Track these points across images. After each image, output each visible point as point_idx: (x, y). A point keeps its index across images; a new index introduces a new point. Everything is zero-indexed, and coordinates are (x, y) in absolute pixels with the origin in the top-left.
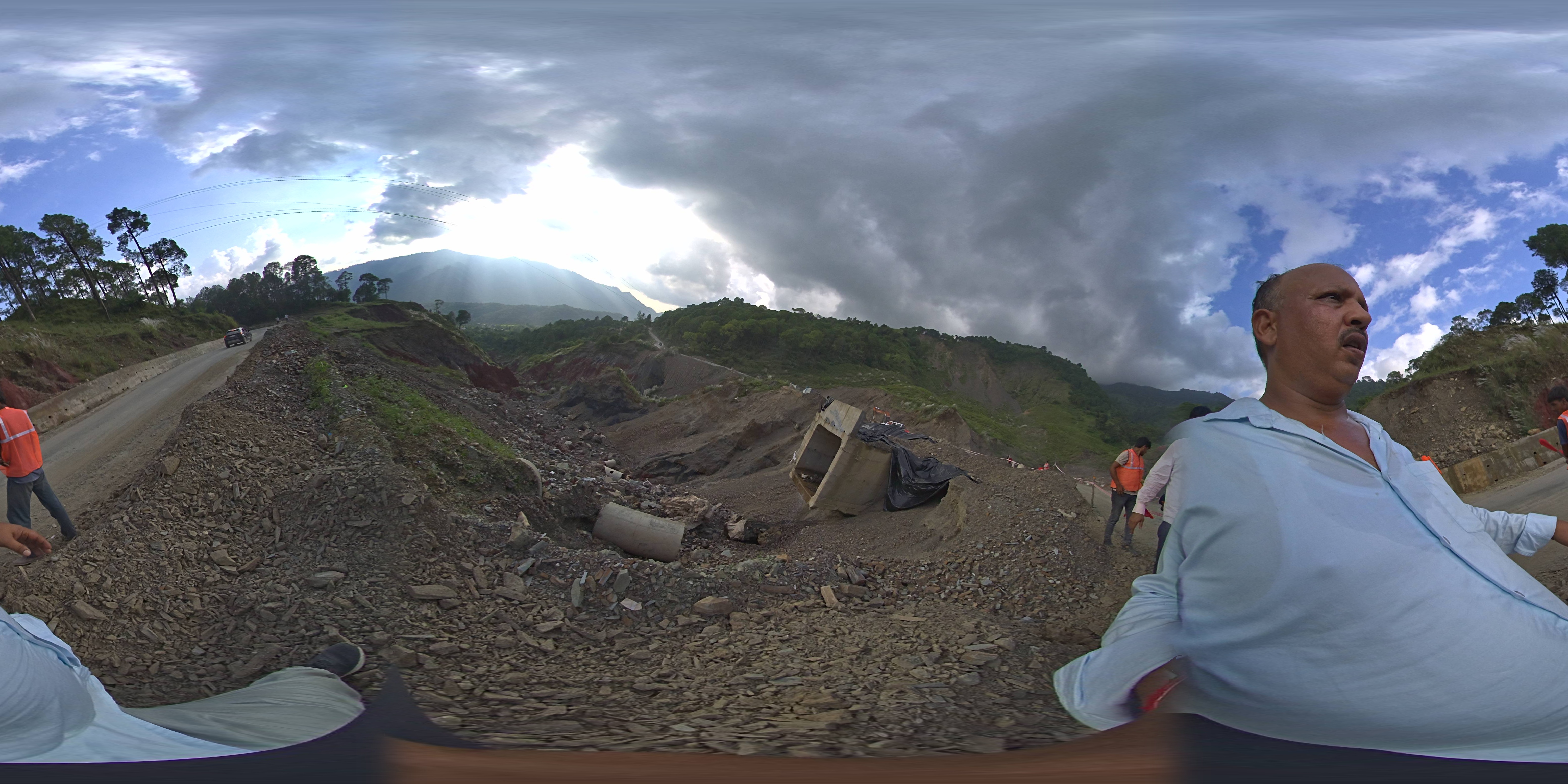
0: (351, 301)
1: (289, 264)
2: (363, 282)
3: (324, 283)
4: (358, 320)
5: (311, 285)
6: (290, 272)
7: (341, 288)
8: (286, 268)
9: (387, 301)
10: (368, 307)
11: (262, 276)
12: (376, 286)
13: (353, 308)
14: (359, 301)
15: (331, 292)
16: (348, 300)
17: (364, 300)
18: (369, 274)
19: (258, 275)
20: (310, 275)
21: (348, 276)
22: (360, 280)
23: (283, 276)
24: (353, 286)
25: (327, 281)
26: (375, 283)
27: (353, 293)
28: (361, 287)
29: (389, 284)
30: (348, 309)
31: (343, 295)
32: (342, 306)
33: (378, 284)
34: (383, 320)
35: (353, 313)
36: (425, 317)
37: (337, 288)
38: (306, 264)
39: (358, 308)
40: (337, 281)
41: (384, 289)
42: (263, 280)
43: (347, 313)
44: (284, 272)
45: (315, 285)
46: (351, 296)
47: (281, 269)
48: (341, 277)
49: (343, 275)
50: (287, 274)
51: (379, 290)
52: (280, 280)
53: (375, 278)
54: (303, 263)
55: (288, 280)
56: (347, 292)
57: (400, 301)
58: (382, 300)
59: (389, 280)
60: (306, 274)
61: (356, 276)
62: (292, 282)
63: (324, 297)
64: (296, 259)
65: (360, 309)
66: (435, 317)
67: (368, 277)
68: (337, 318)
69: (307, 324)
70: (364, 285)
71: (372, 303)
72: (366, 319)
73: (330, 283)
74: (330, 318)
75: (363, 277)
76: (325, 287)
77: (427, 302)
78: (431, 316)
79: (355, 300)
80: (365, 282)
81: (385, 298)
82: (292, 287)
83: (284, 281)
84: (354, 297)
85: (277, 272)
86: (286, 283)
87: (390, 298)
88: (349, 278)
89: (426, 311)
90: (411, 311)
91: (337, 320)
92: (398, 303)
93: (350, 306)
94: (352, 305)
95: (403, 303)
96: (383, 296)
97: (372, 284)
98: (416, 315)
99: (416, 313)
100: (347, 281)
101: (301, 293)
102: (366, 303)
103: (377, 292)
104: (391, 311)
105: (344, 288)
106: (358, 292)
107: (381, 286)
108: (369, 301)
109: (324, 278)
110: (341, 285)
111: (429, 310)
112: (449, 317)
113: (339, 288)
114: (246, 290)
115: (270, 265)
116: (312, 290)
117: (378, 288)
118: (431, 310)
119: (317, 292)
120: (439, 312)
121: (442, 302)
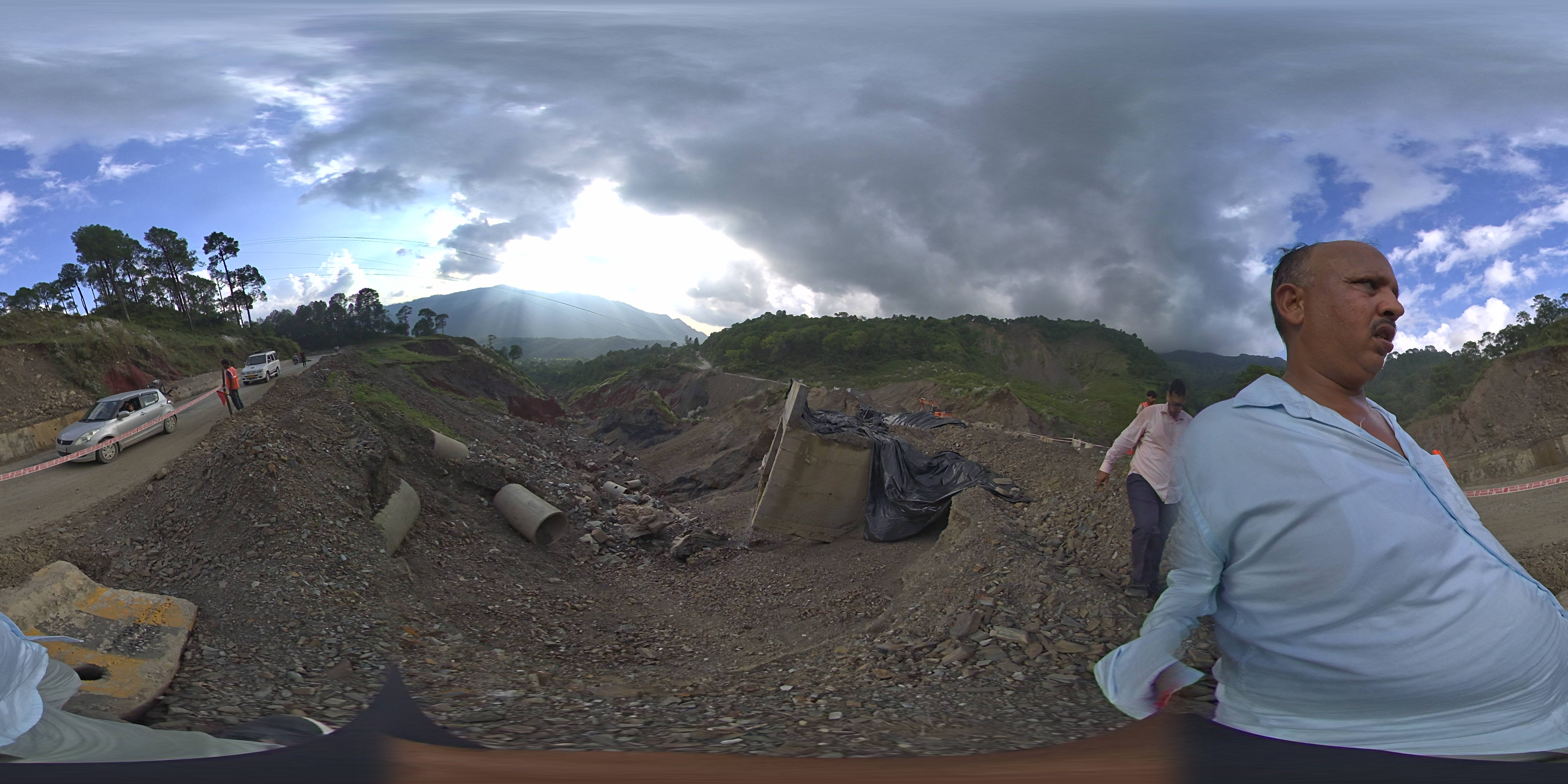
0: (410, 335)
1: (353, 296)
2: (422, 317)
3: (384, 316)
4: (412, 353)
5: (372, 317)
6: (354, 304)
7: (401, 321)
8: (350, 299)
9: (443, 336)
10: (425, 341)
11: (328, 305)
12: (434, 321)
13: (410, 342)
14: (417, 335)
15: (390, 325)
16: (407, 334)
17: (422, 334)
18: (428, 309)
19: (324, 304)
20: (372, 308)
21: (408, 310)
22: (419, 315)
23: (347, 307)
24: (413, 320)
25: (386, 315)
26: (433, 318)
27: (412, 327)
28: (420, 322)
29: (446, 320)
30: (405, 343)
31: (402, 328)
32: (399, 339)
33: (436, 319)
34: (436, 354)
35: (410, 346)
36: (477, 352)
37: (396, 321)
38: (369, 297)
39: (414, 341)
40: (397, 315)
41: (441, 325)
42: (329, 308)
43: (403, 346)
44: (349, 303)
45: (375, 317)
46: (410, 330)
47: (346, 300)
48: (401, 311)
49: (404, 309)
50: (351, 304)
51: (436, 325)
52: (344, 310)
53: (433, 314)
54: (367, 295)
55: (351, 312)
56: (406, 326)
57: (454, 336)
58: (438, 335)
59: (446, 316)
61: (416, 311)
62: (355, 313)
63: (383, 330)
64: (361, 292)
65: (417, 343)
66: (487, 352)
67: (426, 312)
68: (392, 351)
69: (360, 354)
70: (423, 320)
71: (428, 338)
72: (419, 352)
73: (390, 317)
74: (384, 350)
75: (422, 312)
76: (385, 320)
77: (481, 337)
78: (483, 351)
79: (413, 334)
80: (424, 317)
81: (441, 333)
82: (354, 317)
83: (348, 312)
84: (412, 331)
85: (342, 303)
86: (350, 314)
87: (445, 333)
88: (409, 313)
89: (478, 346)
90: (463, 346)
91: (391, 352)
92: (452, 337)
93: (407, 340)
94: (410, 339)
95: (457, 338)
96: (439, 331)
97: (430, 319)
98: (468, 350)
99: (469, 348)
100: (407, 315)
101: (363, 324)
102: (424, 338)
103: (434, 327)
104: (445, 345)
105: (404, 322)
106: (416, 326)
107: (438, 321)
108: (425, 336)
109: (384, 311)
110: (401, 319)
111: (482, 345)
112: (502, 352)
113: (398, 322)
114: (312, 318)
115: (336, 295)
116: (372, 323)
117: (435, 323)
118: (484, 346)
119: (377, 325)
120: (492, 347)
121: (496, 338)
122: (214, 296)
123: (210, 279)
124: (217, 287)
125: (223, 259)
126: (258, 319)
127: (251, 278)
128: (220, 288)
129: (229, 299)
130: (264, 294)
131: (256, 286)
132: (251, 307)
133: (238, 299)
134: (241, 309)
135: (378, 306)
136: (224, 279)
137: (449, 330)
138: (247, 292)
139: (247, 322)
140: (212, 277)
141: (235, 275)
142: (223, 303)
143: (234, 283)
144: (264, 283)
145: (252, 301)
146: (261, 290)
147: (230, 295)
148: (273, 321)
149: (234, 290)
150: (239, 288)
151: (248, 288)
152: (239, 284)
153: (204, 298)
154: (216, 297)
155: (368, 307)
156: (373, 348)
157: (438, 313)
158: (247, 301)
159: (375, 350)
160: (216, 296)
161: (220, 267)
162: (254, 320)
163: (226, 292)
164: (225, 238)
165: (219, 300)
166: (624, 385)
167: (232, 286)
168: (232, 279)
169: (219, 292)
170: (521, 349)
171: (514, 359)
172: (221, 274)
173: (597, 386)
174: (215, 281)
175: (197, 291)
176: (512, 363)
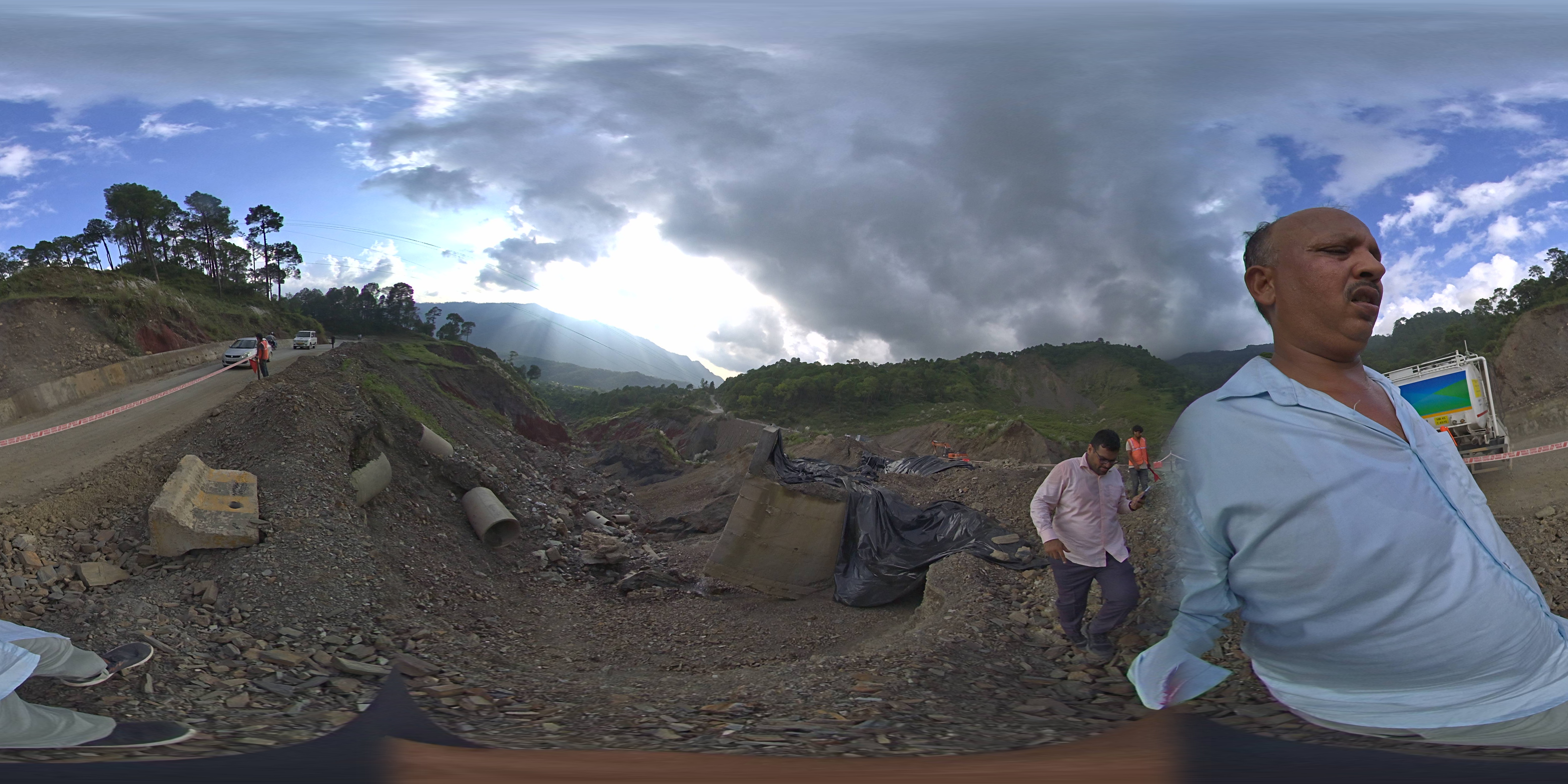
0: (435, 336)
1: (387, 288)
2: (449, 321)
3: (414, 313)
4: (431, 356)
5: (402, 312)
6: (386, 296)
7: (428, 321)
9: (466, 343)
10: (447, 345)
11: (360, 292)
12: (460, 327)
13: (432, 343)
14: (441, 337)
15: (418, 323)
16: (432, 334)
17: (446, 338)
18: (457, 314)
19: (357, 290)
20: (404, 304)
21: (438, 312)
22: (447, 318)
23: (378, 298)
24: (440, 322)
25: (417, 312)
26: (460, 324)
27: (438, 328)
28: (447, 325)
29: (472, 328)
30: (428, 343)
31: (428, 328)
32: (423, 338)
34: (456, 360)
35: (431, 348)
36: (496, 365)
37: (424, 320)
38: (403, 292)
39: (437, 344)
40: (427, 314)
41: (467, 332)
42: (360, 296)
43: (425, 346)
44: (381, 294)
45: (406, 313)
46: (435, 332)
47: (379, 291)
48: (431, 312)
49: (434, 310)
50: (383, 297)
51: (462, 331)
53: (461, 320)
54: (402, 289)
55: (382, 303)
56: (432, 327)
57: (477, 346)
58: (462, 342)
59: (473, 324)
60: (400, 302)
61: (445, 313)
62: (385, 305)
63: (410, 326)
64: (396, 285)
65: (439, 346)
66: (506, 367)
67: (455, 317)
68: (415, 348)
69: (381, 346)
70: (450, 324)
71: (451, 342)
72: (439, 355)
73: (420, 314)
74: (407, 347)
75: (450, 316)
76: (415, 318)
77: (502, 351)
78: (502, 366)
79: (437, 336)
80: (452, 321)
81: (465, 340)
82: (384, 309)
83: (378, 303)
84: (438, 333)
85: (375, 293)
86: (379, 305)
87: (470, 341)
88: (438, 315)
89: (499, 360)
90: (483, 357)
91: (414, 350)
92: (475, 347)
93: (430, 340)
94: (434, 340)
95: (480, 348)
96: (464, 338)
97: (457, 325)
98: (488, 362)
99: (489, 360)
100: (436, 317)
101: (391, 317)
102: (446, 341)
103: (460, 333)
104: (466, 353)
105: (431, 322)
106: (441, 329)
107: (465, 328)
108: (450, 340)
109: (414, 309)
110: (430, 319)
111: (502, 360)
112: (520, 370)
113: (426, 321)
114: (341, 302)
115: (370, 284)
116: (401, 318)
117: (461, 329)
118: (504, 361)
119: (406, 320)
120: (512, 364)
121: (517, 355)
122: (247, 265)
123: (246, 249)
124: (252, 258)
125: (264, 232)
126: (287, 294)
127: (288, 254)
128: (255, 259)
129: (262, 270)
130: (298, 272)
131: (292, 263)
132: (283, 282)
133: (271, 272)
134: (272, 282)
135: (411, 302)
136: (260, 251)
137: (473, 339)
138: (282, 267)
139: (275, 295)
140: (249, 247)
141: (273, 249)
142: (255, 273)
143: (270, 256)
144: (300, 261)
145: (285, 276)
146: (297, 268)
147: (263, 265)
148: (301, 298)
149: (269, 263)
150: (275, 261)
151: (283, 263)
152: (275, 258)
153: (237, 266)
154: (249, 267)
156: (395, 342)
157: (465, 321)
158: (281, 276)
159: (398, 345)
160: (249, 265)
161: (259, 239)
162: (283, 295)
163: (260, 263)
164: (270, 212)
165: (251, 270)
166: (633, 421)
167: (267, 258)
168: (269, 253)
169: (252, 262)
170: (540, 370)
171: (531, 379)
172: (259, 246)
173: (606, 419)
174: (251, 251)
175: (230, 259)
176: (529, 382)
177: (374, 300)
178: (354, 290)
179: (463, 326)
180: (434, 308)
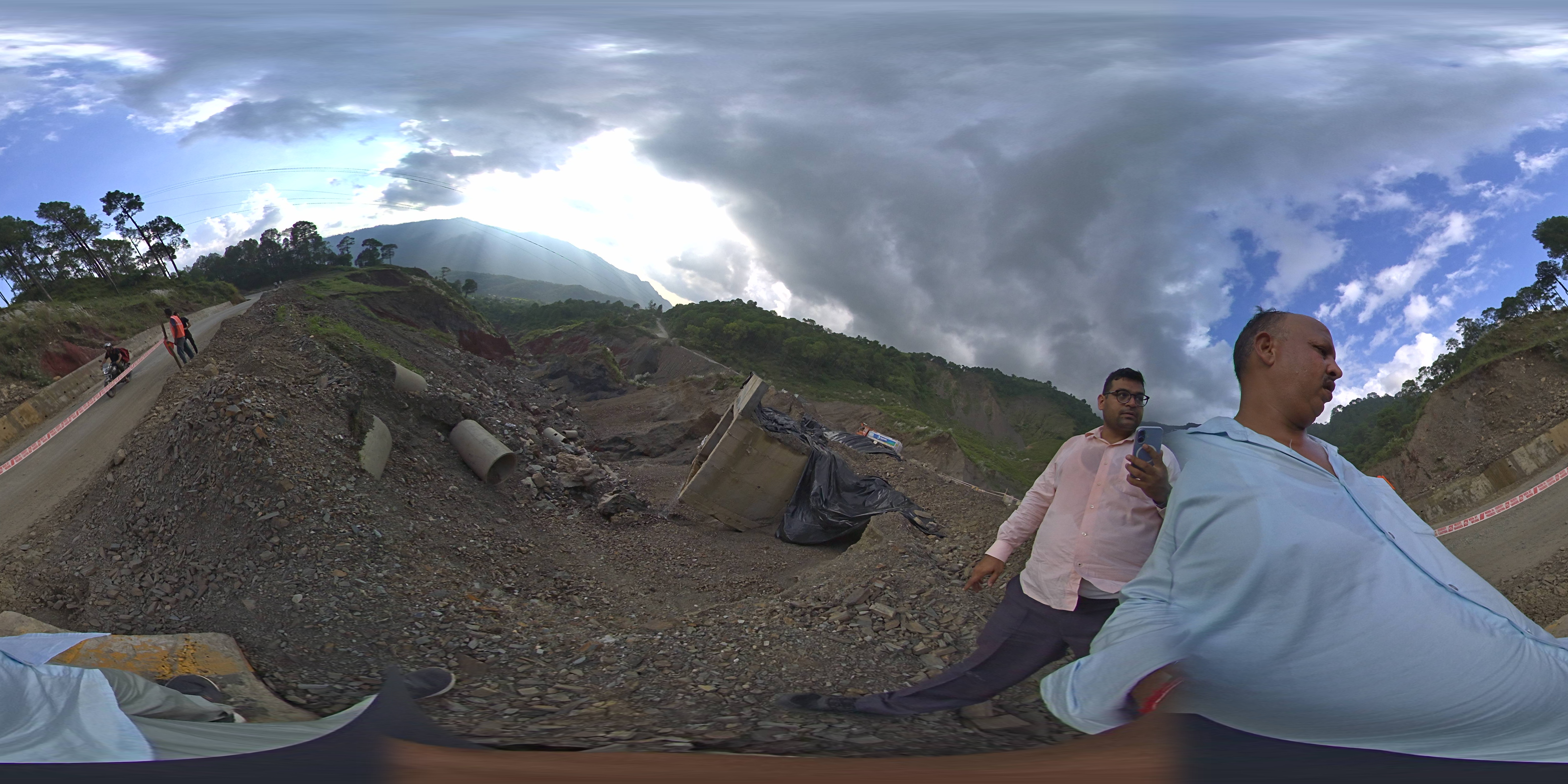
0: (353, 266)
1: (287, 230)
2: (365, 247)
3: (325, 248)
4: (356, 283)
5: (311, 250)
6: (289, 238)
7: (343, 253)
8: (284, 233)
9: (390, 266)
10: (369, 271)
11: (259, 243)
12: (379, 251)
13: (353, 272)
14: (361, 265)
15: (332, 256)
16: (350, 264)
17: (367, 265)
18: (374, 239)
19: (255, 242)
20: (310, 241)
21: (350, 241)
22: (363, 245)
23: (281, 243)
24: (355, 251)
25: (327, 246)
26: (379, 248)
27: (355, 256)
28: (363, 252)
29: (394, 250)
30: (348, 273)
31: (345, 259)
32: (342, 270)
34: (383, 284)
35: (353, 277)
36: (428, 282)
37: (337, 252)
38: (305, 230)
39: (359, 272)
40: (338, 246)
41: (388, 255)
42: (260, 247)
43: (346, 276)
44: (283, 238)
45: (315, 249)
46: (353, 261)
47: (280, 235)
48: (342, 242)
49: (345, 240)
50: (286, 240)
51: (383, 255)
52: (278, 248)
53: (379, 244)
54: (303, 227)
55: (287, 246)
56: (349, 257)
57: (403, 266)
58: (385, 265)
59: (393, 246)
61: (359, 241)
62: (291, 247)
63: (324, 261)
64: (296, 225)
65: (361, 274)
66: (439, 284)
67: (371, 242)
68: (336, 282)
69: (302, 287)
70: (367, 250)
71: (374, 268)
72: (365, 283)
73: (331, 248)
74: (328, 282)
75: (364, 243)
76: (326, 252)
77: (433, 269)
78: (436, 283)
79: (356, 265)
80: (368, 247)
81: (388, 263)
82: (291, 252)
83: (283, 247)
84: (356, 262)
85: (276, 238)
86: (285, 249)
87: (393, 263)
88: (351, 244)
89: (430, 277)
90: (413, 277)
91: (335, 285)
92: (401, 268)
93: (350, 270)
94: (353, 269)
95: (407, 269)
96: (386, 261)
97: (375, 249)
98: (418, 280)
99: (420, 278)
100: (349, 246)
101: (301, 258)
102: (368, 268)
103: (380, 257)
104: (393, 276)
105: (346, 252)
106: (359, 257)
107: (385, 251)
108: (371, 266)
109: (323, 243)
110: (343, 249)
111: (434, 277)
112: (455, 285)
113: (340, 253)
114: (243, 258)
115: (267, 232)
116: (312, 255)
117: (381, 253)
118: (436, 278)
119: (317, 256)
120: (445, 280)
121: (449, 270)
122: (131, 254)
123: (122, 239)
124: (132, 246)
125: (129, 216)
126: (184, 267)
127: (167, 228)
128: (136, 246)
129: (148, 253)
130: (185, 241)
131: (174, 235)
132: (174, 258)
133: (158, 252)
134: (164, 261)
135: (317, 238)
136: (137, 236)
137: (397, 261)
138: (167, 240)
139: (174, 271)
140: (124, 236)
141: (148, 229)
142: (142, 259)
143: (149, 237)
144: (182, 230)
145: (174, 251)
146: (181, 238)
147: (148, 249)
148: (201, 266)
149: (152, 244)
150: (156, 240)
151: (165, 239)
152: (155, 236)
153: (122, 259)
154: (134, 256)
155: (305, 240)
156: (315, 280)
157: (384, 244)
158: (169, 252)
159: (318, 282)
160: (133, 253)
161: (128, 225)
162: (180, 268)
163: (143, 247)
164: (124, 195)
165: (137, 257)
166: (578, 335)
167: (148, 240)
168: (146, 234)
169: (136, 250)
170: (476, 284)
171: (467, 293)
172: (134, 232)
173: (549, 332)
174: (128, 239)
175: (112, 254)
176: (466, 297)
177: (279, 246)
178: (252, 242)
179: (382, 249)
180: (345, 238)
